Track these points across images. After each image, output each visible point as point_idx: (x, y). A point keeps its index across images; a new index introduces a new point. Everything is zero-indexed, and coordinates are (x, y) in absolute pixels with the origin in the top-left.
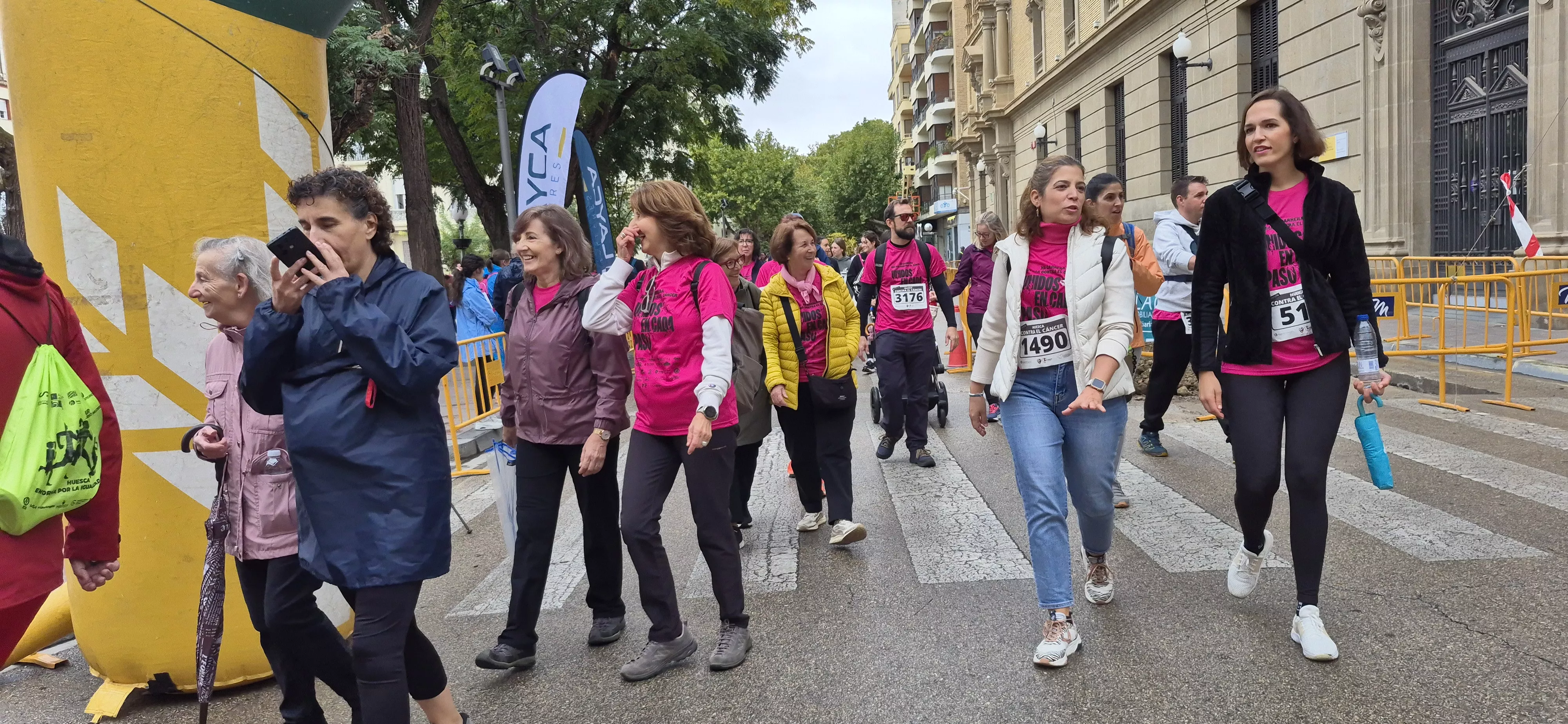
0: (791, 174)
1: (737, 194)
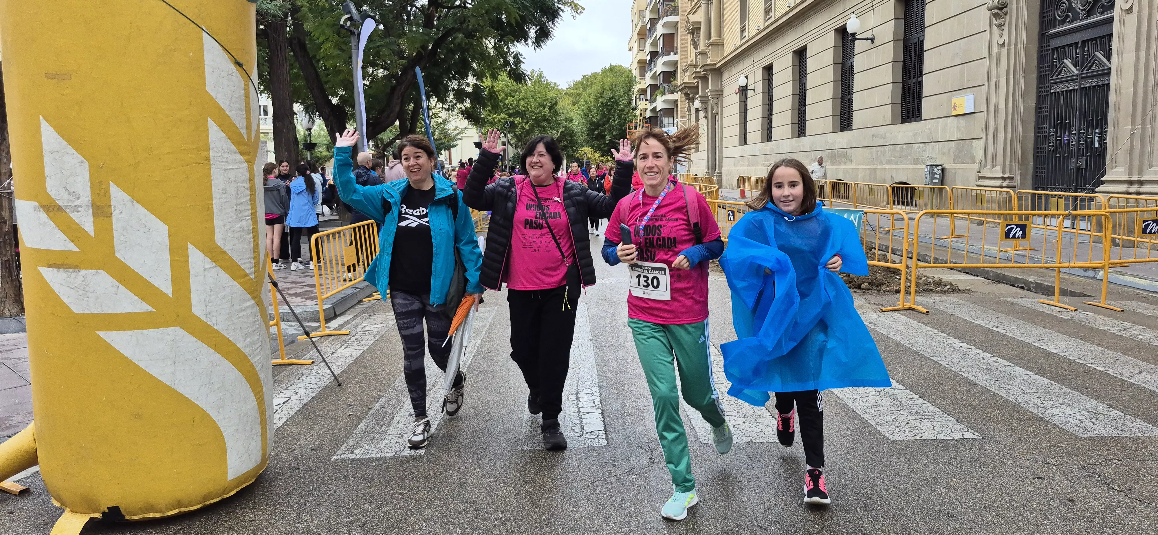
0: (556, 103)
1: (515, 116)
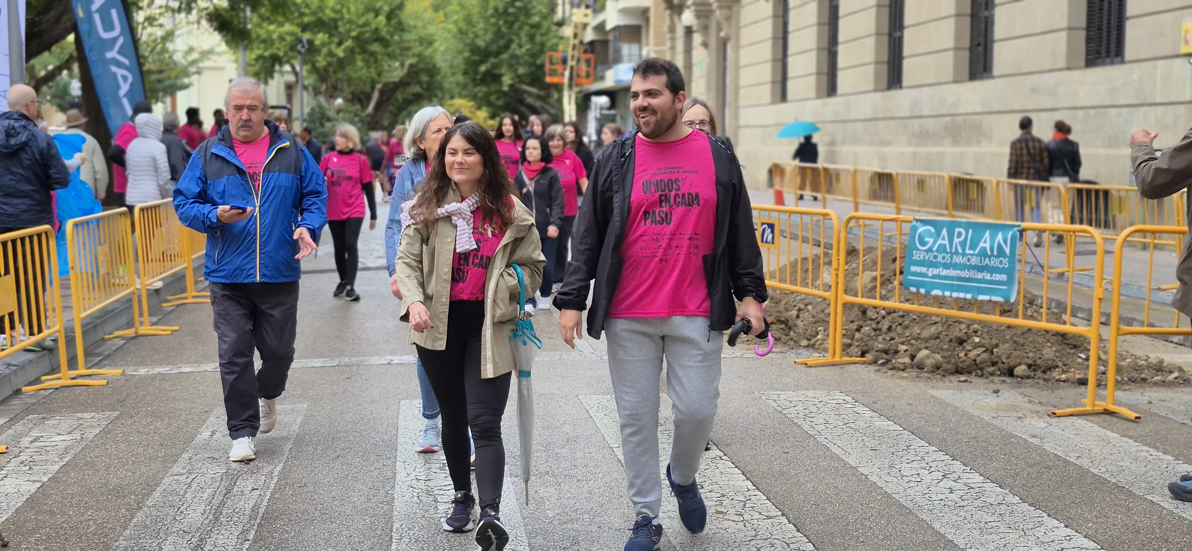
1: (316, 30)
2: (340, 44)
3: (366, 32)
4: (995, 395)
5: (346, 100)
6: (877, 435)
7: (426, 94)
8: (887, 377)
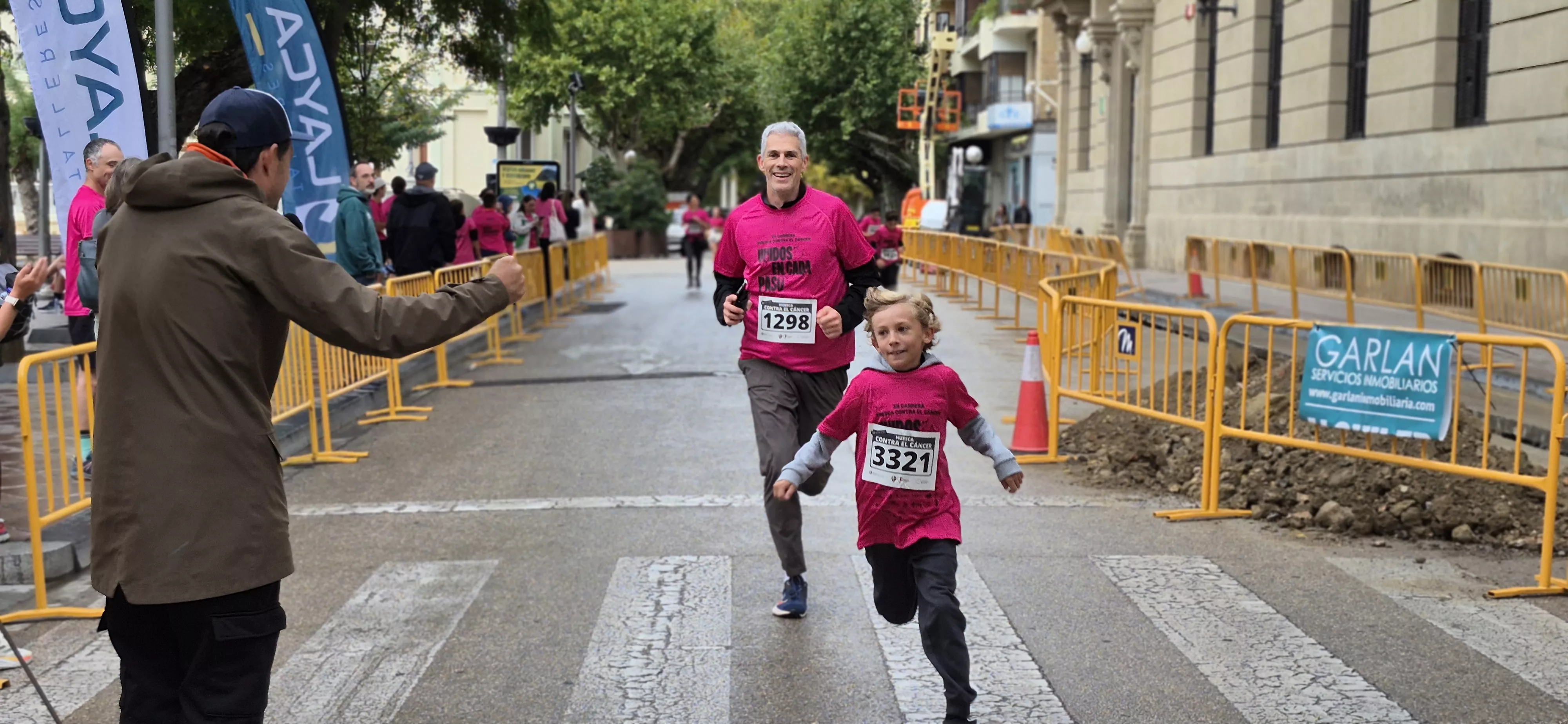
1: (600, 62)
2: (631, 79)
3: (666, 64)
4: (1418, 565)
5: (639, 151)
6: (1238, 619)
7: (746, 143)
8: (1275, 538)
